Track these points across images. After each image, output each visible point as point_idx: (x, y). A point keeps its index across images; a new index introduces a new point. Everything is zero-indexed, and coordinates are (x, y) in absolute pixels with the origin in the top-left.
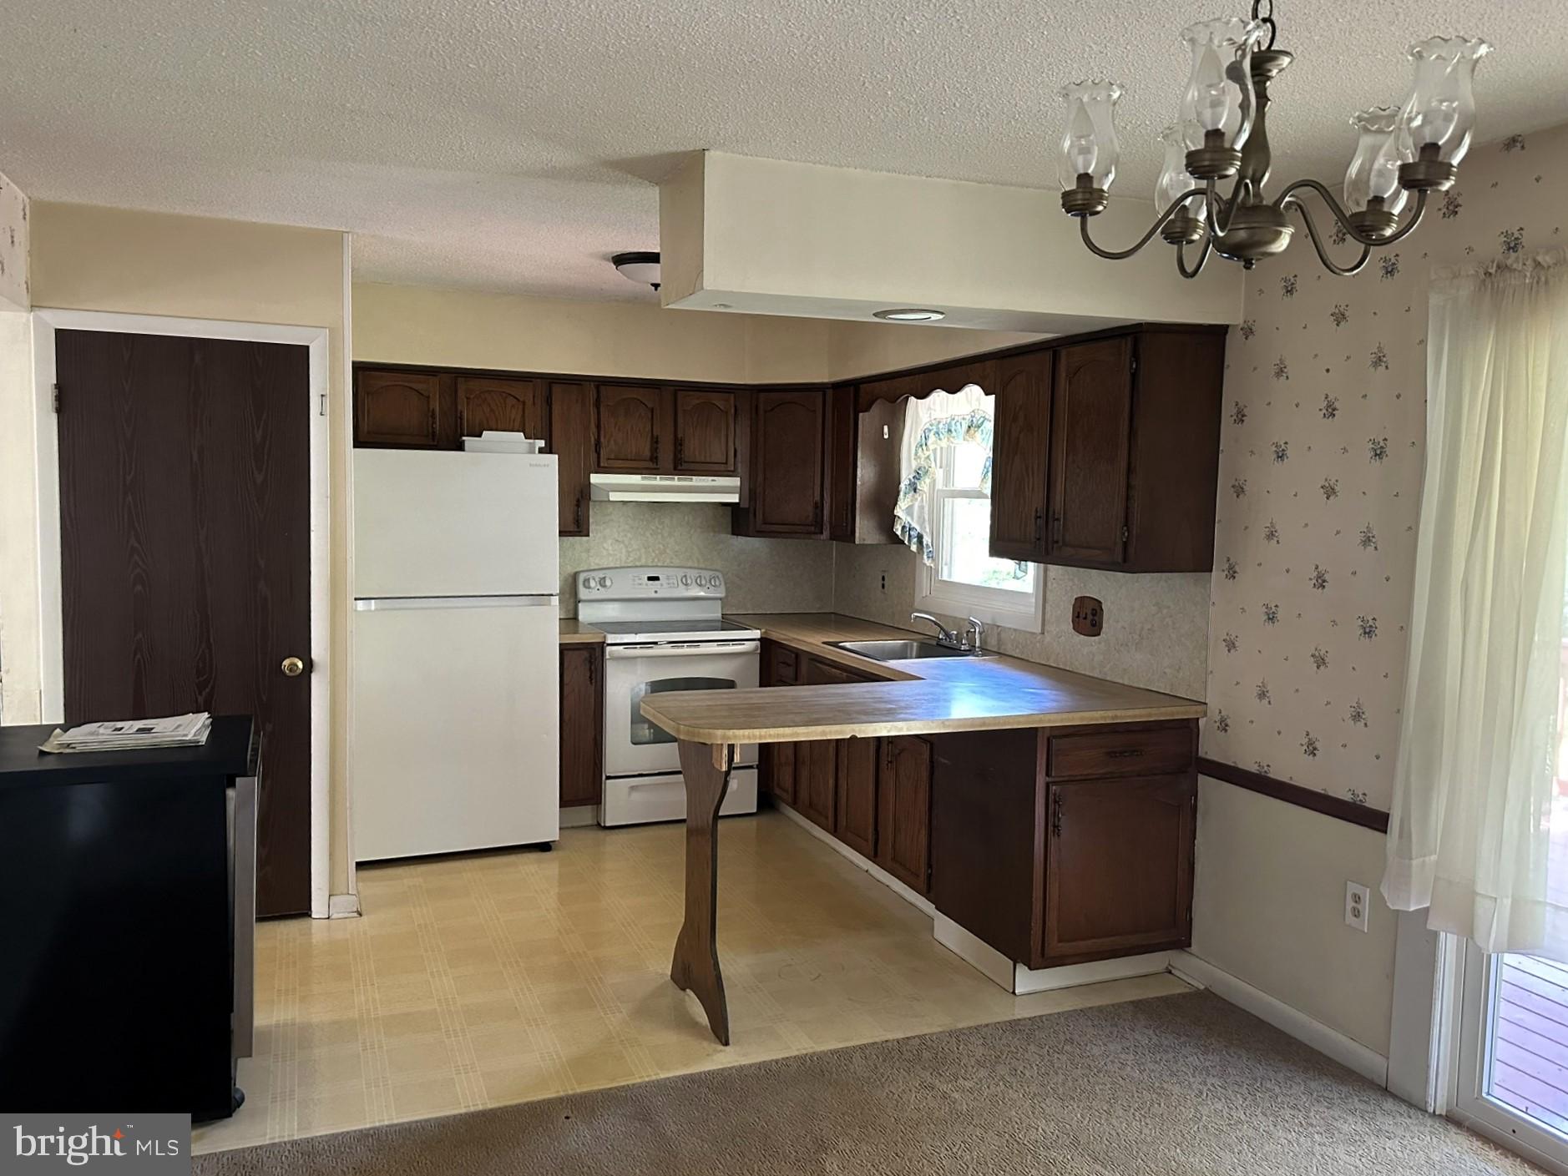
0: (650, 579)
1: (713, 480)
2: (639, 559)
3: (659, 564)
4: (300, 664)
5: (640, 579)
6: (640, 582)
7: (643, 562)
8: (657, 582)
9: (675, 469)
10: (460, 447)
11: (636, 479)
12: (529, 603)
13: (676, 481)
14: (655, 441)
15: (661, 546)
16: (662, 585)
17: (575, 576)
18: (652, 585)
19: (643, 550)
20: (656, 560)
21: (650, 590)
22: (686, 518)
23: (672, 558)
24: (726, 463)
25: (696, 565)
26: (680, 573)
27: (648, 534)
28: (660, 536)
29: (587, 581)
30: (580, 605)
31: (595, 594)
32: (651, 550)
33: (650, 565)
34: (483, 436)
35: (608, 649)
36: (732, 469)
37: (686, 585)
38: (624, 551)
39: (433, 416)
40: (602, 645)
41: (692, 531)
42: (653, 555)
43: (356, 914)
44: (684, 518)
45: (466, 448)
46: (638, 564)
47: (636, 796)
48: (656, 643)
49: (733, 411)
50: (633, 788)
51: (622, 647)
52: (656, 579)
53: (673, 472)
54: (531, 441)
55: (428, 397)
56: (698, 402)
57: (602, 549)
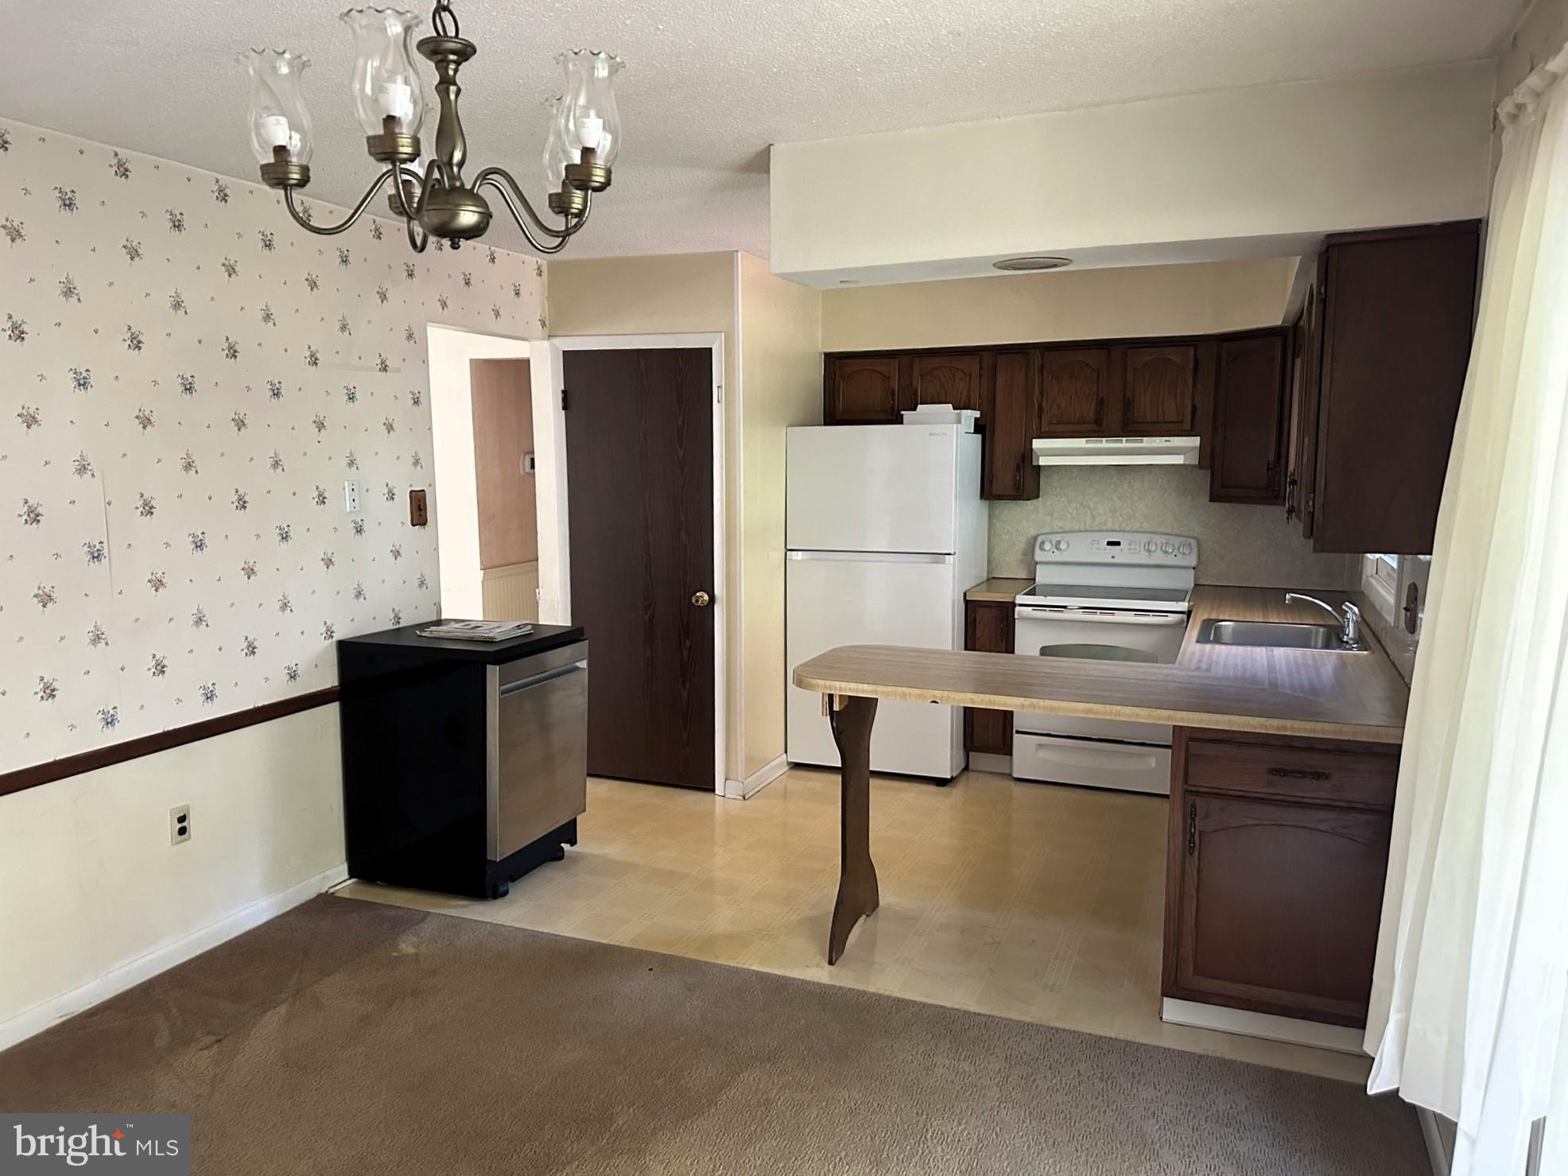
0: (1110, 543)
1: (1166, 441)
2: (1106, 523)
3: (1127, 529)
4: (706, 597)
5: (1099, 543)
6: (1099, 546)
7: (1109, 526)
8: (1117, 547)
9: (1123, 430)
10: (899, 420)
11: (1080, 443)
12: (928, 560)
13: (1124, 443)
14: (1101, 402)
15: (1130, 510)
16: (1122, 550)
17: (1035, 538)
18: (1111, 550)
19: (1110, 514)
20: (1124, 525)
21: (1107, 554)
22: (1160, 480)
23: (1142, 523)
24: (1182, 422)
25: (1170, 531)
26: (1144, 538)
27: (1115, 498)
28: (1129, 500)
29: (1043, 543)
30: (1038, 566)
31: (1050, 557)
32: (1118, 514)
33: (1117, 529)
34: (918, 409)
35: (1017, 609)
36: (1189, 427)
37: (1149, 551)
38: (1089, 514)
39: (893, 395)
40: (1013, 605)
41: (1167, 494)
42: (1121, 519)
43: (741, 798)
44: (1157, 481)
45: (904, 421)
46: (1104, 528)
47: (1043, 754)
48: (1065, 607)
49: (1191, 365)
50: (1040, 746)
51: (1031, 608)
52: (1118, 544)
53: (1122, 434)
54: (958, 411)
55: (889, 378)
56: (1149, 358)
57: (1067, 513)
